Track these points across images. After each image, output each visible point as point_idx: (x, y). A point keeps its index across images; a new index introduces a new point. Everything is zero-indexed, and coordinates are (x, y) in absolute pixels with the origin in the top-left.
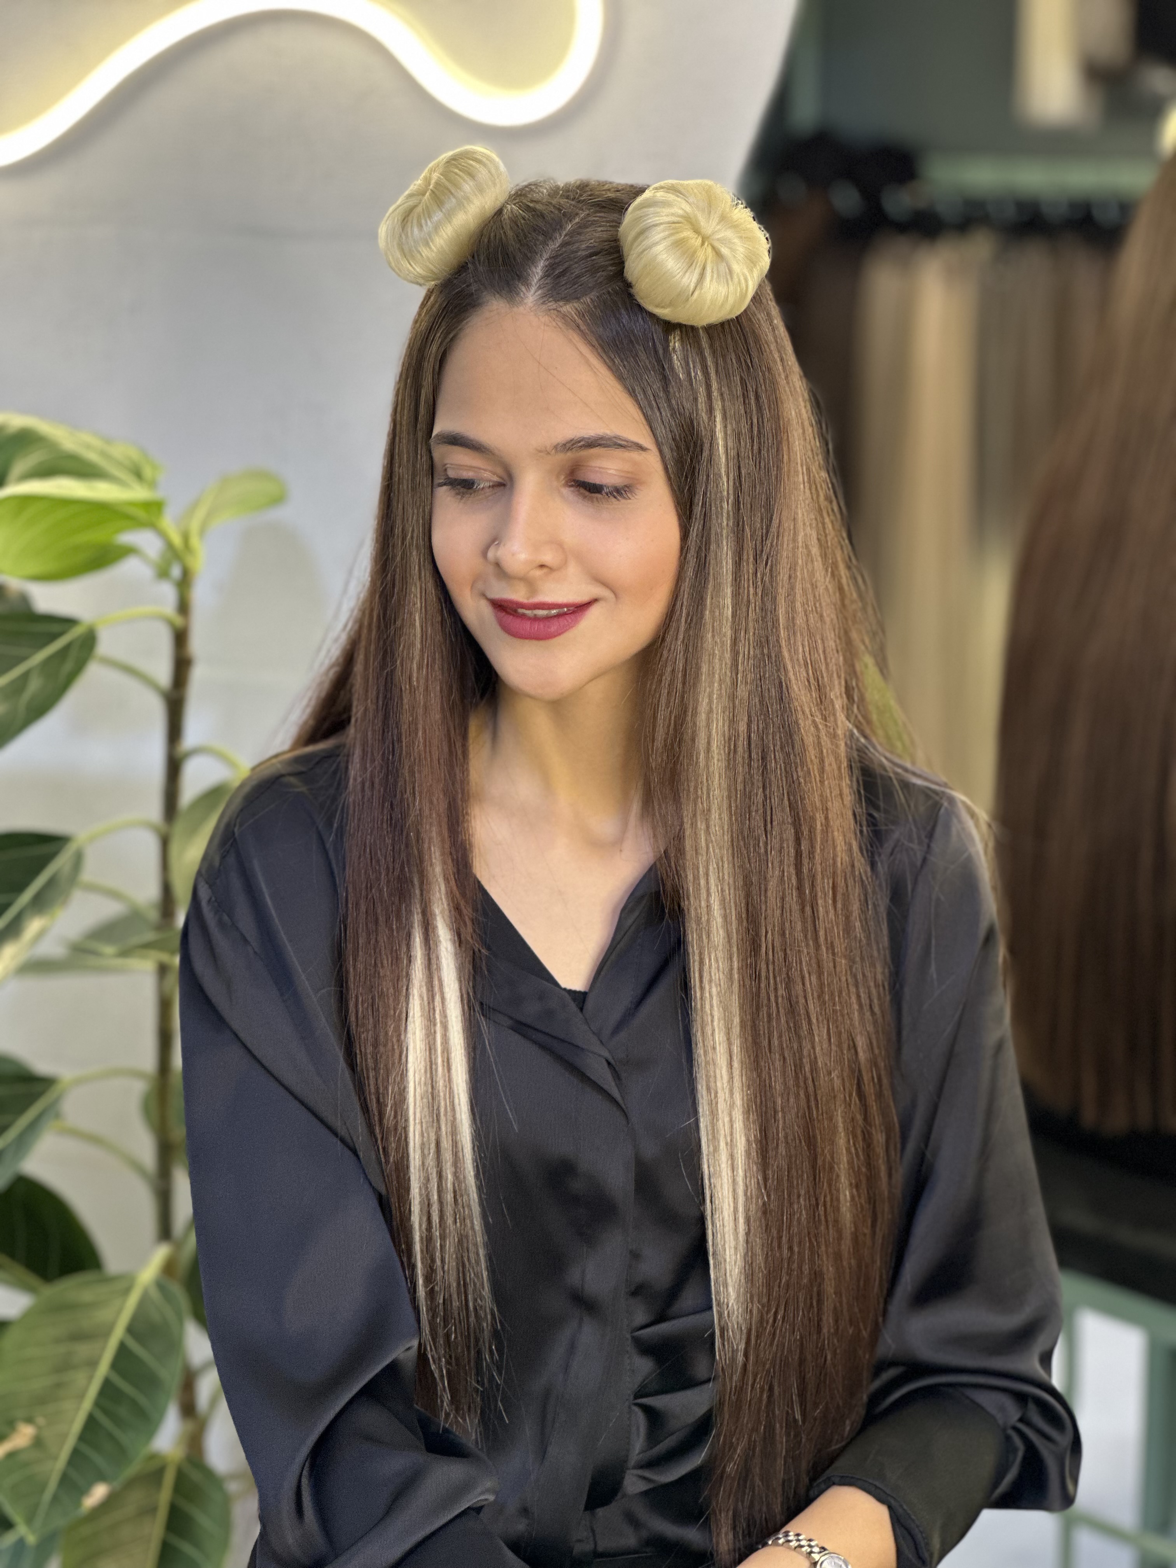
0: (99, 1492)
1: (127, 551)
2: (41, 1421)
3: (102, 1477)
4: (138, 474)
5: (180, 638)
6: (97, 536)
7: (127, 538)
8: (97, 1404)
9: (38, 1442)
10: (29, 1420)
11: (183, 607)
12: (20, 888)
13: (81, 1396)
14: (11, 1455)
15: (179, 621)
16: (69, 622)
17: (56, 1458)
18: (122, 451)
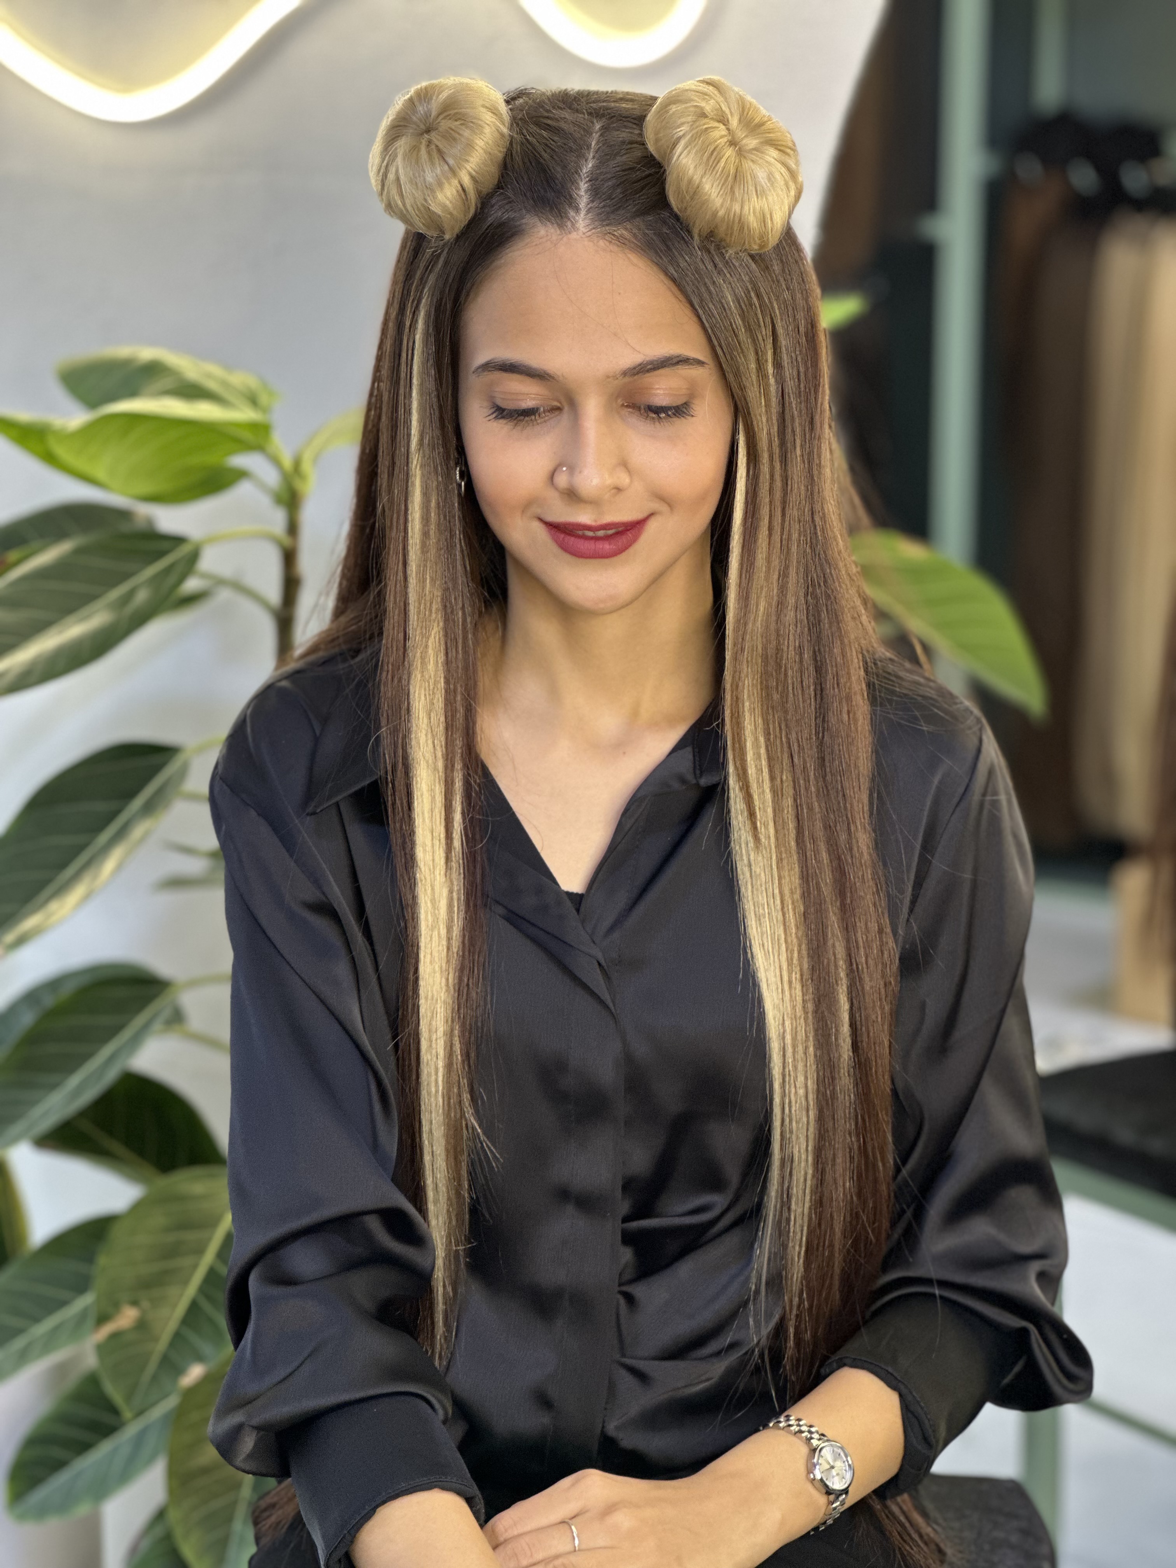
0: (195, 1373)
1: (241, 475)
2: (145, 1304)
3: (199, 1358)
4: (253, 400)
5: (289, 558)
6: (210, 459)
7: (240, 461)
8: (202, 1290)
9: (142, 1325)
10: (135, 1303)
11: (293, 528)
12: (130, 794)
13: (186, 1282)
14: (115, 1336)
15: (287, 541)
16: (178, 540)
17: (156, 1340)
18: (240, 379)
